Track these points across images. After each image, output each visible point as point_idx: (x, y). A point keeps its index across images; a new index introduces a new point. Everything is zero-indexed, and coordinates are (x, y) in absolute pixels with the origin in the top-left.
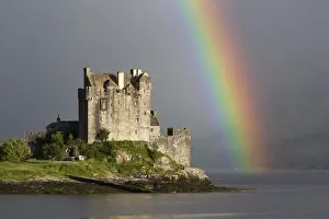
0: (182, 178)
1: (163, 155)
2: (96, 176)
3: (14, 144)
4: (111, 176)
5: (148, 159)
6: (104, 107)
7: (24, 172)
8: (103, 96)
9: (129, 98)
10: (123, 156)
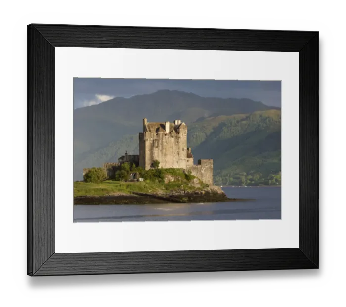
0: (207, 193)
1: (194, 177)
2: (150, 192)
3: (96, 171)
4: (161, 192)
5: (185, 180)
6: (156, 145)
7: (103, 190)
8: (155, 138)
9: (173, 140)
10: (169, 179)
